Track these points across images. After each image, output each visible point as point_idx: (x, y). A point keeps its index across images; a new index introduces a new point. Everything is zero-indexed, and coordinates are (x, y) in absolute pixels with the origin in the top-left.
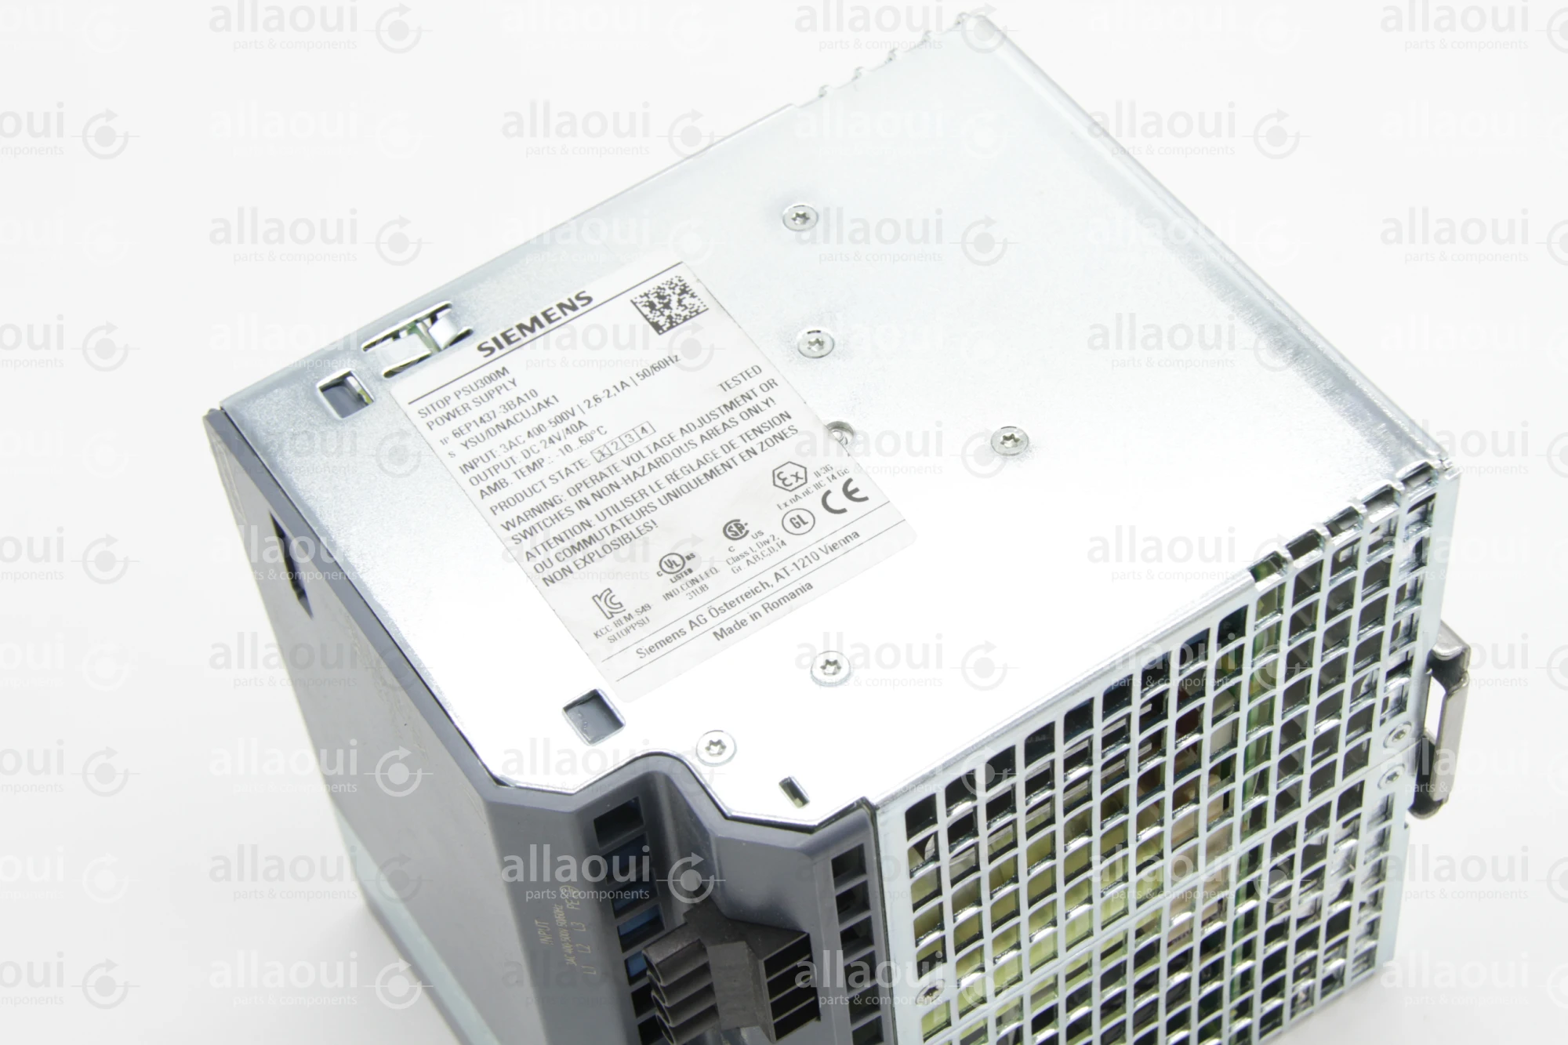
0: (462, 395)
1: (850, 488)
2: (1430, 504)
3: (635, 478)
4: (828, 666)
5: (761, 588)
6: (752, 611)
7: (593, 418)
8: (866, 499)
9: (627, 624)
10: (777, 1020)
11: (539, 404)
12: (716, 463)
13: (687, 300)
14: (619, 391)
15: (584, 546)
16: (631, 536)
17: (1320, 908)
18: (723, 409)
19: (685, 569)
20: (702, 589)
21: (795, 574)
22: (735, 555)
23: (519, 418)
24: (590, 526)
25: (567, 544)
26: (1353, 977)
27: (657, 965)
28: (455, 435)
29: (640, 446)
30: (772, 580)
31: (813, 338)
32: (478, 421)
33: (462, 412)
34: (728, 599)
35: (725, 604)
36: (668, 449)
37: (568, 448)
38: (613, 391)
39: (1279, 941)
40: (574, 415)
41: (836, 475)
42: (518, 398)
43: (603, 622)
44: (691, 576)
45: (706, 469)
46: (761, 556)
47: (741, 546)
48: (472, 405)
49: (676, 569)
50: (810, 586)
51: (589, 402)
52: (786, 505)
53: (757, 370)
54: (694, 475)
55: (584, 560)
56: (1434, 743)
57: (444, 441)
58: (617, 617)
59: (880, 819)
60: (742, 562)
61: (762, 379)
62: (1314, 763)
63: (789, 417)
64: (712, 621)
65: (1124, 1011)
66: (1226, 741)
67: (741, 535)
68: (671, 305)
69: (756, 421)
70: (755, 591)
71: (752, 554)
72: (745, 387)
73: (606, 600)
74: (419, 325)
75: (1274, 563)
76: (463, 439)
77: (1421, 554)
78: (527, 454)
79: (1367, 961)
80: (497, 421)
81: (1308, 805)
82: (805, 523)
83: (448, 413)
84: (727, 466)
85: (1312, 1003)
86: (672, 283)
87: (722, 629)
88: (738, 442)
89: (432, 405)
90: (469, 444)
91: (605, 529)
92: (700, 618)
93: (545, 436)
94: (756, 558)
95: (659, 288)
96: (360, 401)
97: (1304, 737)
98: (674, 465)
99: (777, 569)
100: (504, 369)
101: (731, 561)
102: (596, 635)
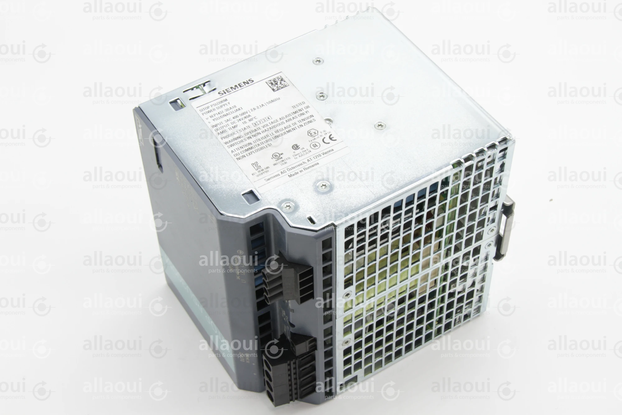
0: (213, 106)
1: (331, 137)
2: (506, 151)
3: (266, 131)
4: (323, 186)
5: (303, 163)
6: (300, 170)
7: (253, 114)
8: (336, 140)
9: (262, 172)
10: (301, 297)
11: (236, 110)
12: (291, 128)
13: (283, 82)
14: (261, 107)
15: (249, 149)
16: (264, 147)
17: (465, 289)
18: (293, 113)
19: (280, 157)
20: (285, 163)
21: (314, 160)
22: (295, 154)
23: (230, 113)
24: (251, 144)
25: (244, 149)
26: (473, 316)
27: (266, 274)
28: (210, 117)
29: (267, 123)
30: (307, 161)
31: (321, 95)
32: (218, 113)
33: (213, 111)
34: (293, 166)
35: (292, 168)
36: (276, 124)
37: (245, 122)
38: (259, 107)
39: (452, 298)
40: (247, 113)
41: (327, 133)
42: (230, 108)
43: (254, 171)
44: (282, 159)
45: (287, 130)
46: (303, 155)
47: (297, 152)
48: (216, 109)
49: (277, 157)
50: (318, 164)
51: (252, 110)
52: (311, 141)
53: (304, 103)
54: (283, 131)
55: (249, 154)
56: (502, 236)
57: (207, 119)
58: (259, 170)
59: (337, 230)
60: (298, 156)
61: (305, 105)
62: (466, 236)
63: (313, 116)
64: (288, 172)
65: (404, 314)
66: (441, 223)
67: (297, 149)
68: (278, 84)
69: (303, 117)
70: (301, 164)
71: (301, 154)
72: (300, 108)
73: (255, 165)
74: (200, 86)
75: (459, 163)
76: (213, 118)
77: (502, 168)
78: (232, 123)
79: (477, 311)
80: (224, 114)
81: (464, 251)
82: (317, 146)
83: (209, 111)
84: (294, 129)
85: (461, 322)
86: (278, 78)
87: (291, 175)
88: (297, 123)
89: (204, 108)
90: (215, 120)
91: (256, 145)
92: (284, 171)
93: (238, 119)
94: (302, 155)
95: (274, 79)
96: (182, 107)
97: (464, 226)
98: (278, 128)
99: (308, 158)
100: (226, 99)
101: (294, 156)
102: (252, 174)
